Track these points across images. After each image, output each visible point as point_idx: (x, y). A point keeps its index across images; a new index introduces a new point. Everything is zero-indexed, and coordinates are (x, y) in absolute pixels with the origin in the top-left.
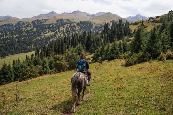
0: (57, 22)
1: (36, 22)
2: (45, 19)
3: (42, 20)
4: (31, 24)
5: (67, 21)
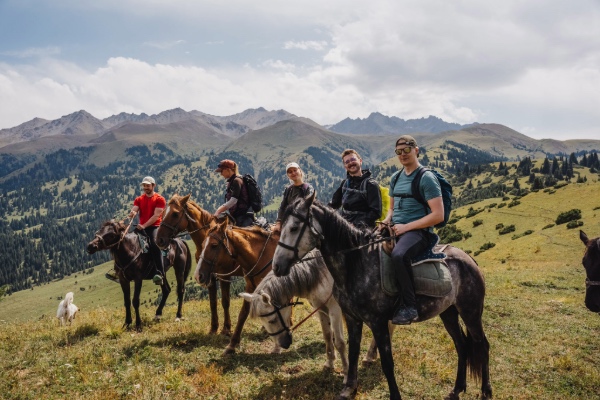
0: (130, 156)
1: (59, 160)
2: (83, 145)
3: (76, 152)
4: (46, 165)
5: (159, 151)
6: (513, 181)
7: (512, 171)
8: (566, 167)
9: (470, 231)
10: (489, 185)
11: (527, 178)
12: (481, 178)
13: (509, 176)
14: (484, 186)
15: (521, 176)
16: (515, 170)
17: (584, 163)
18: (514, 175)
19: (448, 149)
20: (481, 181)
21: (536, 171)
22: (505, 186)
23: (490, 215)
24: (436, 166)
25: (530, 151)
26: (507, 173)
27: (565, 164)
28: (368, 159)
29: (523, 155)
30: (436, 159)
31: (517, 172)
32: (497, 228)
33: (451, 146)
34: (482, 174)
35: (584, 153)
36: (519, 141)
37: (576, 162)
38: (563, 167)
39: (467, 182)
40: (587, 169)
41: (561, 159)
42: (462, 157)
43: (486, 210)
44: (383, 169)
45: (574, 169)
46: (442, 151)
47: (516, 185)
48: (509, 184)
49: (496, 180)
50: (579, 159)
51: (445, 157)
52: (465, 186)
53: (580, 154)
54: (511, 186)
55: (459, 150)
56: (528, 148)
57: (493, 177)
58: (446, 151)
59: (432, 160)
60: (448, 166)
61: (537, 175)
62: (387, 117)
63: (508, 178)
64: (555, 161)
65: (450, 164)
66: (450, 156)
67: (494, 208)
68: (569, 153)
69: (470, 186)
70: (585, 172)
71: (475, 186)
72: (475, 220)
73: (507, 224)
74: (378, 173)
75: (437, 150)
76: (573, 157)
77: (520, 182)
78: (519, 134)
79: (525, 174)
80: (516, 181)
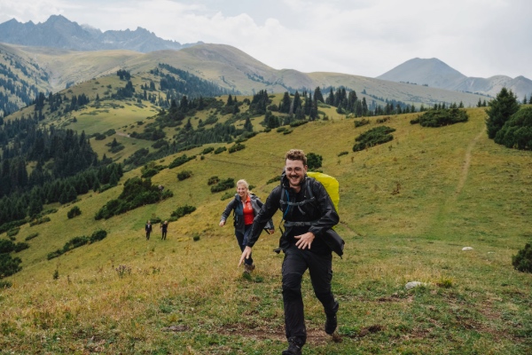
6: (244, 122)
7: (244, 109)
8: (310, 105)
9: (172, 188)
10: (213, 126)
11: (262, 118)
12: (203, 116)
13: (239, 114)
14: (208, 127)
15: (254, 115)
16: (248, 107)
17: (331, 101)
18: (246, 114)
19: (162, 75)
20: (204, 120)
21: (274, 108)
22: (233, 127)
23: (201, 164)
24: (145, 98)
25: (268, 84)
26: (238, 111)
27: (309, 101)
28: (44, 84)
29: (258, 88)
30: (145, 88)
31: (250, 110)
32: (210, 184)
33: (165, 72)
34: (205, 112)
35: (331, 90)
36: (254, 71)
37: (322, 100)
38: (306, 104)
39: (185, 121)
40: (334, 109)
41: (304, 95)
42: (180, 87)
43: (199, 157)
44: (66, 99)
45: (319, 109)
46: (152, 76)
47: (248, 126)
48: (239, 125)
49: (222, 119)
50: (325, 97)
51: (157, 86)
52: (182, 127)
53: (326, 91)
54: (242, 127)
55: (176, 77)
56: (266, 79)
57: (219, 116)
58: (159, 79)
59: (138, 90)
60: (161, 99)
61: (274, 113)
62: (75, 24)
63: (238, 118)
64: (297, 96)
65: (164, 96)
66: (164, 85)
67: (209, 155)
68: (313, 89)
69: (189, 126)
70: (332, 112)
71: (195, 126)
72: (180, 172)
73: (224, 177)
74: (58, 104)
75: (146, 76)
76: (318, 93)
77: (253, 122)
78: (255, 60)
79: (260, 114)
80: (248, 122)
